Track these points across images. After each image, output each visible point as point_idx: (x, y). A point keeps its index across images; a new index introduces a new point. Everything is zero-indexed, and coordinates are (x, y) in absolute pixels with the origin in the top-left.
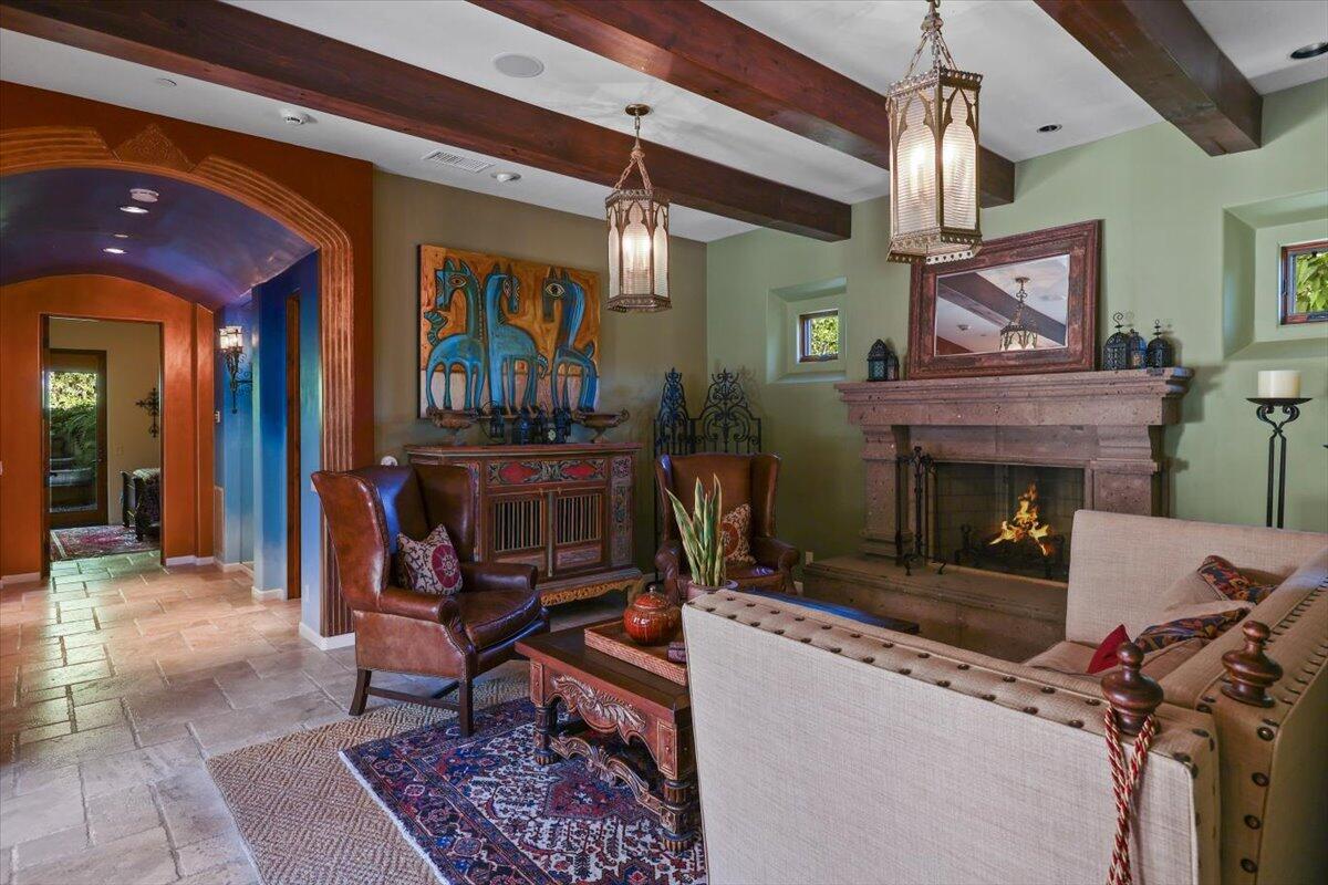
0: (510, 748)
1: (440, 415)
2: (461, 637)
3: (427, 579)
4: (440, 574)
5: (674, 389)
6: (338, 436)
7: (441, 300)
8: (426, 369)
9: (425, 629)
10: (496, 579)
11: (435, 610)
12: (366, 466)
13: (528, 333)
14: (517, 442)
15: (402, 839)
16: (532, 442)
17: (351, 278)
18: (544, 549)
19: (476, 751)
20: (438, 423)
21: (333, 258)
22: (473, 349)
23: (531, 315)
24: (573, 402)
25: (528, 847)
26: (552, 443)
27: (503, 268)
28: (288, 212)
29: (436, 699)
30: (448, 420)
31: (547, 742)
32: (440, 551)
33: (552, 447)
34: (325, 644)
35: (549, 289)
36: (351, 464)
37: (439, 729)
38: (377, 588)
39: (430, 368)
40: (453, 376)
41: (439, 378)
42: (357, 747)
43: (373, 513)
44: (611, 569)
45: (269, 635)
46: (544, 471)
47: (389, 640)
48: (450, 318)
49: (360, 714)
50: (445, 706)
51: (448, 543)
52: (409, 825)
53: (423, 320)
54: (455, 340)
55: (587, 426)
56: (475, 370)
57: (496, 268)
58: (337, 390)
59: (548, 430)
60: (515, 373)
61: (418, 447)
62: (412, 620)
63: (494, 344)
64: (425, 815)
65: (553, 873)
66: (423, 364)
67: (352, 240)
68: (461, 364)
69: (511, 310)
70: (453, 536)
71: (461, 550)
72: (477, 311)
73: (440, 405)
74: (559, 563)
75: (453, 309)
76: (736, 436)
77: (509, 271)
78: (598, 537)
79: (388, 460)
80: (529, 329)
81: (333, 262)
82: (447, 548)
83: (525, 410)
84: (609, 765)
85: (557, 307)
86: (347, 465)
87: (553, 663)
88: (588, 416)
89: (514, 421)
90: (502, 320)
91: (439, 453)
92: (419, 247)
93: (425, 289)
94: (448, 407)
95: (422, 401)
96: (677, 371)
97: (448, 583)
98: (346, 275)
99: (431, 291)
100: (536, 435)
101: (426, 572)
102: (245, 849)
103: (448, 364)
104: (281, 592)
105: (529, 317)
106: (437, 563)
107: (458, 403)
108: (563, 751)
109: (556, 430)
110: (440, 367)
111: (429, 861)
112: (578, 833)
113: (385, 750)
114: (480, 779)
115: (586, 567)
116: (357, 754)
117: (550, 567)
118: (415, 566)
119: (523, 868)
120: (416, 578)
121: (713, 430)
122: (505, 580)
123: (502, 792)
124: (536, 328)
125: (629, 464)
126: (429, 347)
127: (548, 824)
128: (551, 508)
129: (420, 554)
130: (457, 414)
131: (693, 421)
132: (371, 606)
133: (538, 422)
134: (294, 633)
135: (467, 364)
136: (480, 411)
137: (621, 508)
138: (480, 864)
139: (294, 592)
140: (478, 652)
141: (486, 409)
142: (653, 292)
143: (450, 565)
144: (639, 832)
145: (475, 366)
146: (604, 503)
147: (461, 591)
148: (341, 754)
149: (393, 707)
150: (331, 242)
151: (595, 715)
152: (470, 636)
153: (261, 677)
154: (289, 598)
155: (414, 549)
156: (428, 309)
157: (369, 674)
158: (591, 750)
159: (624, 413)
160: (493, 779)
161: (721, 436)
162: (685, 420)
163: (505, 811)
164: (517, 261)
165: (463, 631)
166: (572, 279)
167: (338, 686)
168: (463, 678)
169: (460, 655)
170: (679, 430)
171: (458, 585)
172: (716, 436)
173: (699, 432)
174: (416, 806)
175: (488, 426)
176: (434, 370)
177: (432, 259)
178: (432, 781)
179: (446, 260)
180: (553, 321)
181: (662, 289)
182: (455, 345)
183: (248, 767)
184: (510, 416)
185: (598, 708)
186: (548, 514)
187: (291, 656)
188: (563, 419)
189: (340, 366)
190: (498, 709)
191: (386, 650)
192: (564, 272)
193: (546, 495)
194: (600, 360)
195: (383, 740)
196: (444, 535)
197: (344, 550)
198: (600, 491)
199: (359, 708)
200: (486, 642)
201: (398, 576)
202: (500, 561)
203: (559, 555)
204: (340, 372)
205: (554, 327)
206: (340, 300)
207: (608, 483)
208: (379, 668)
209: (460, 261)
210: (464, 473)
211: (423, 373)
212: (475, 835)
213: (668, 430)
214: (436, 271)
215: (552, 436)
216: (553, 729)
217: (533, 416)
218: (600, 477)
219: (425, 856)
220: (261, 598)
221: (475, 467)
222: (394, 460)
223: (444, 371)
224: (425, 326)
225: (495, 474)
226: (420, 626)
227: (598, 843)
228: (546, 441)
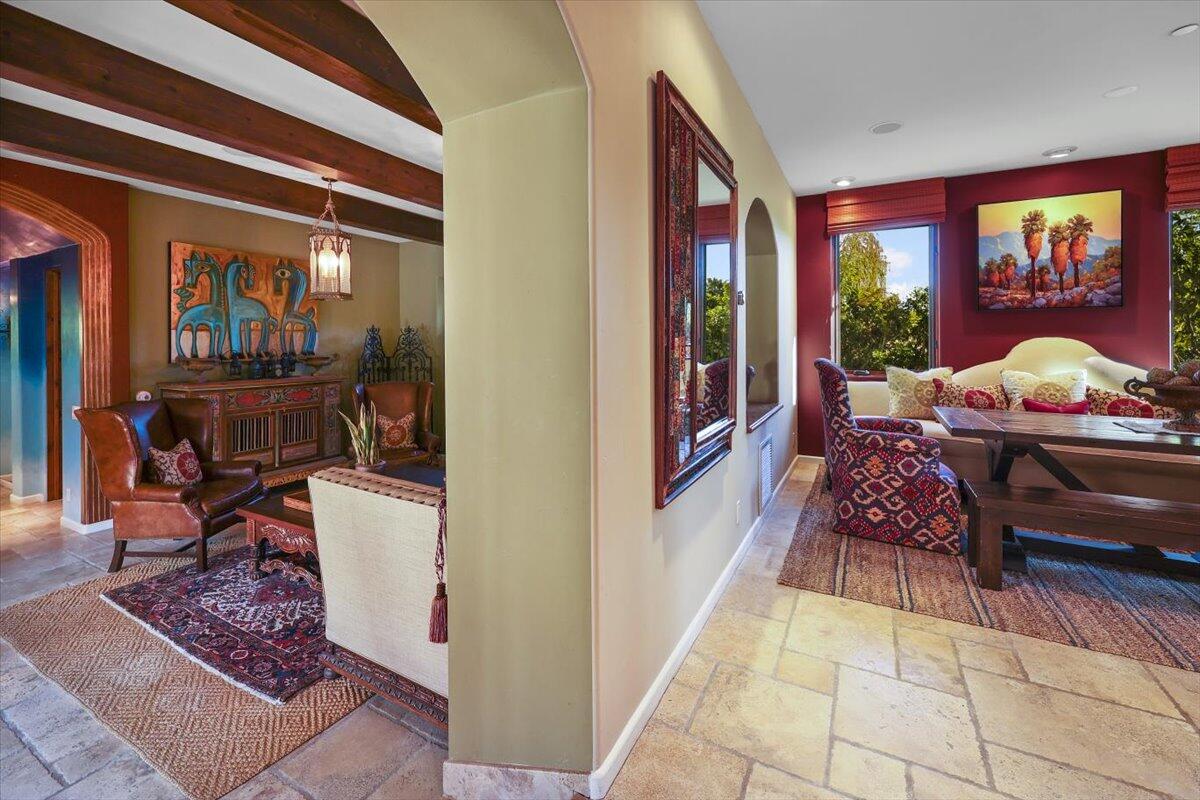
0: (234, 574)
1: (188, 362)
2: (198, 511)
3: (173, 475)
4: (184, 473)
5: (373, 339)
6: (97, 378)
7: (189, 280)
8: (176, 329)
9: (170, 508)
10: (228, 471)
11: (177, 495)
12: (124, 403)
13: (262, 303)
14: (251, 378)
15: (149, 633)
16: (264, 376)
17: (108, 266)
18: (273, 448)
19: (209, 580)
20: (186, 368)
21: (92, 251)
22: (216, 314)
23: (264, 291)
24: (298, 348)
25: (237, 622)
26: (279, 378)
27: (241, 259)
28: (51, 218)
29: (182, 552)
30: (193, 365)
31: (258, 565)
32: (184, 457)
33: (278, 381)
34: (85, 530)
35: (278, 273)
36: (109, 401)
37: (182, 571)
38: (131, 484)
39: (180, 328)
40: (198, 333)
41: (187, 337)
42: (115, 590)
43: (128, 436)
44: (324, 459)
45: (31, 529)
46: (272, 397)
47: (142, 518)
48: (196, 293)
49: (117, 571)
50: (186, 556)
51: (190, 451)
52: (154, 625)
53: (173, 295)
54: (201, 308)
55: (308, 365)
56: (218, 328)
57: (235, 259)
58: (96, 346)
59: (275, 370)
60: (250, 330)
61: (169, 383)
62: (160, 503)
63: (233, 311)
64: (166, 618)
65: (252, 632)
66: (173, 326)
67: (110, 239)
68: (206, 325)
69: (247, 287)
70: (195, 445)
71: (202, 455)
72: (219, 287)
73: (188, 354)
74: (284, 457)
75: (199, 286)
76: (416, 368)
77: (246, 260)
78: (315, 438)
79: (142, 396)
80: (262, 300)
81: (92, 254)
82: (190, 455)
83: (259, 355)
84: (295, 571)
85: (285, 285)
86: (106, 402)
87: (260, 518)
88: (308, 356)
89: (250, 363)
90: (240, 293)
91: (186, 388)
92: (169, 244)
93: (175, 273)
94: (195, 356)
95: (172, 351)
96: (376, 327)
97: (191, 477)
98: (105, 263)
99: (180, 274)
100: (266, 372)
101: (172, 471)
102: (24, 659)
103: (194, 325)
104: (42, 496)
105: (262, 292)
106: (181, 464)
107: (203, 352)
108: (269, 570)
109: (283, 369)
110: (188, 327)
111: (168, 640)
112: (272, 610)
113: (138, 588)
114: (210, 594)
115: (307, 458)
116: (115, 595)
117: (277, 460)
118: (163, 468)
119: (232, 633)
120: (164, 476)
121: (403, 364)
122: (235, 472)
123: (224, 598)
124: (268, 299)
125: (338, 389)
126: (178, 313)
127: (252, 609)
128: (277, 421)
129: (168, 462)
130: (203, 361)
131: (388, 358)
132: (126, 496)
133: (269, 363)
134: (56, 525)
135: (211, 324)
136: (221, 357)
137: (332, 418)
138: (204, 635)
139: (55, 493)
140: (212, 518)
141: (228, 356)
142: (339, 291)
143: (192, 465)
144: (311, 604)
145: (218, 326)
146: (319, 416)
147: (202, 481)
148: (102, 596)
149: (144, 562)
150: (91, 240)
151: (287, 545)
152: (205, 509)
153: (26, 558)
154: (49, 500)
155: (162, 457)
156: (178, 286)
157: (124, 543)
158: (285, 565)
159: (336, 355)
160: (219, 592)
161: (407, 368)
162: (383, 358)
163: (225, 608)
164: (251, 254)
165: (200, 506)
166: (296, 266)
167: (98, 556)
168: (200, 536)
169: (197, 522)
170: (378, 365)
171: (199, 477)
172: (404, 368)
173: (392, 366)
174: (161, 615)
175: (228, 367)
176: (183, 329)
177: (180, 252)
178: (173, 600)
179: (193, 254)
180: (282, 294)
181: (346, 288)
182: (200, 311)
183: (20, 615)
184: (247, 359)
185: (288, 540)
186: (275, 425)
187: (53, 542)
188: (289, 361)
189: (99, 329)
190: (226, 554)
191: (140, 525)
192: (290, 262)
193: (273, 413)
194: (318, 319)
195: (137, 583)
196: (188, 445)
197: (103, 461)
198: (317, 408)
199: (117, 566)
200: (217, 513)
201: (149, 475)
202: (236, 459)
203: (284, 452)
204: (99, 334)
205: (283, 299)
206: (99, 281)
207: (322, 402)
208: (132, 537)
209: (205, 253)
210: (205, 403)
211: (173, 332)
212: (202, 622)
213: (369, 366)
214: (184, 260)
215: (279, 373)
216: (262, 557)
217: (265, 359)
218: (316, 399)
219: (166, 639)
220: (21, 503)
221: (216, 396)
222: (148, 394)
223: (191, 330)
224: (175, 299)
225: (233, 400)
226: (166, 506)
227: (283, 613)
228: (274, 377)
